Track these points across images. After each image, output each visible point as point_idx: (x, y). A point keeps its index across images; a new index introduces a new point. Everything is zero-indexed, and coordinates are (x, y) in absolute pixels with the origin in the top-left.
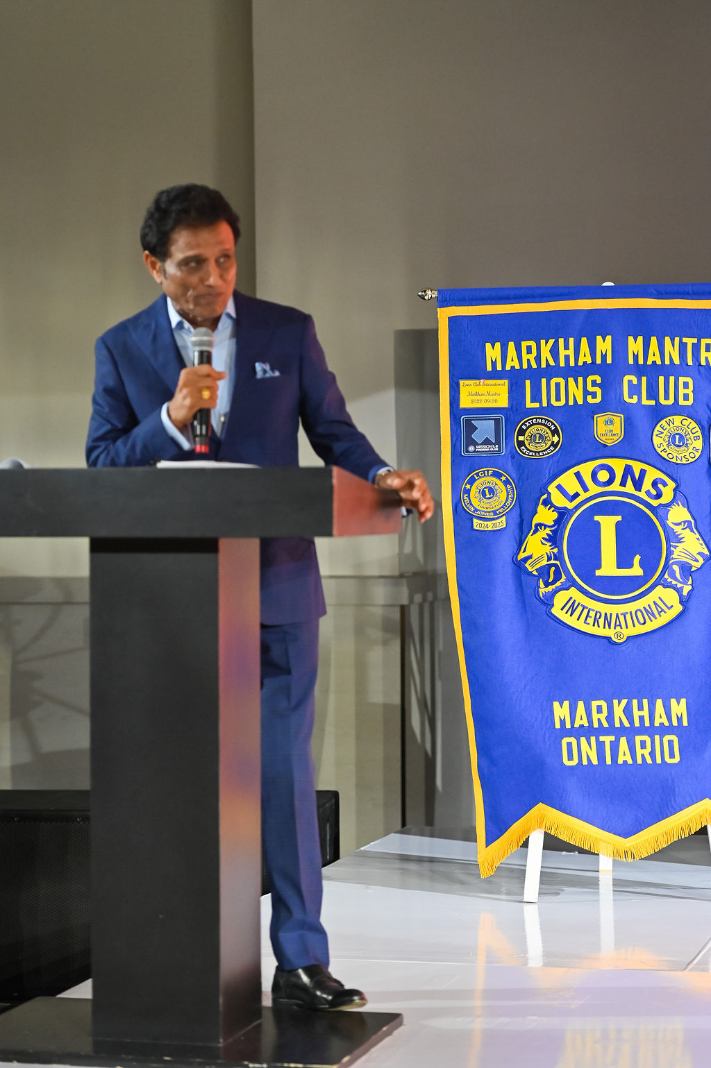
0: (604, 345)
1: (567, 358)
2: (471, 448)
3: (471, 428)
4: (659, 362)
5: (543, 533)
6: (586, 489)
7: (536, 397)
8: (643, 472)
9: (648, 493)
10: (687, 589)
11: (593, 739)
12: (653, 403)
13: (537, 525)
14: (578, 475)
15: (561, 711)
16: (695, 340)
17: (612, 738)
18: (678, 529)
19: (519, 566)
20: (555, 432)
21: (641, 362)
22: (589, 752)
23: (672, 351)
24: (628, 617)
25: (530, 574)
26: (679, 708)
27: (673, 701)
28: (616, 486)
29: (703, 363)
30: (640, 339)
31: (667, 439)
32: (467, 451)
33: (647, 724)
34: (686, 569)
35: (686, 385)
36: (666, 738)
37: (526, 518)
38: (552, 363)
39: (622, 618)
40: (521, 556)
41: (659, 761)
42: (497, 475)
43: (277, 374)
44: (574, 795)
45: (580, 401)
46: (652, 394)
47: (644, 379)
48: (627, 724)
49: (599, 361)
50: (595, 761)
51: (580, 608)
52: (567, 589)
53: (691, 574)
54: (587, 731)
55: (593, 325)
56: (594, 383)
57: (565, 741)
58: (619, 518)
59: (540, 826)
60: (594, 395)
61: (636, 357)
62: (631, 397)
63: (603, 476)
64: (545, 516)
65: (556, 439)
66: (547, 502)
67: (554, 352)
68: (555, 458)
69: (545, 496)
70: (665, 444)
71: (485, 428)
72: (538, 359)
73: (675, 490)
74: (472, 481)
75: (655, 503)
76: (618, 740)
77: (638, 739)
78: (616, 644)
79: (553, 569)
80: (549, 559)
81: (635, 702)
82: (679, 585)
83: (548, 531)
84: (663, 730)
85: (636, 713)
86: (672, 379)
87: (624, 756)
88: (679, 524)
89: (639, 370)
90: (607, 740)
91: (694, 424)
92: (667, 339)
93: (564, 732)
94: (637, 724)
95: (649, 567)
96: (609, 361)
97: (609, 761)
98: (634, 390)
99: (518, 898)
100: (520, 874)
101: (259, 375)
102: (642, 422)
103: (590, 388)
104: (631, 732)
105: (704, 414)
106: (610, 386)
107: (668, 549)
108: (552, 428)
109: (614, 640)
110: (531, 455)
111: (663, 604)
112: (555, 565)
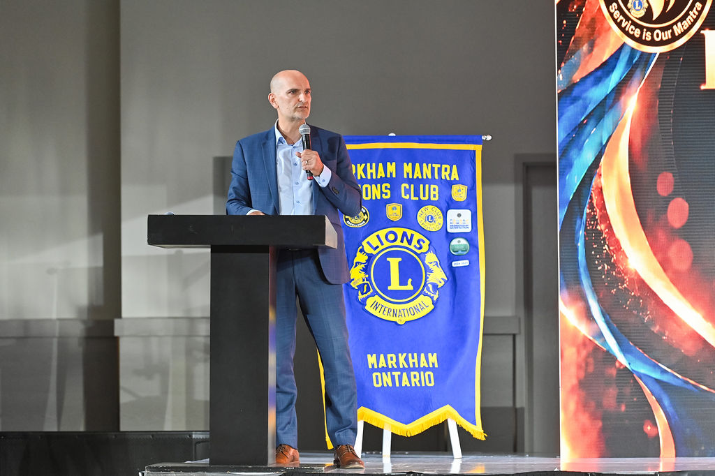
0: (391, 168)
1: (372, 174)
4: (420, 177)
5: (360, 267)
6: (382, 244)
8: (412, 235)
9: (415, 246)
10: (436, 297)
11: (389, 373)
12: (417, 199)
13: (356, 263)
14: (378, 236)
15: (371, 359)
16: (439, 166)
17: (399, 373)
18: (429, 265)
20: (365, 213)
21: (411, 177)
22: (387, 380)
23: (427, 171)
24: (406, 311)
25: (354, 288)
26: (433, 358)
27: (430, 355)
28: (398, 243)
29: (443, 178)
30: (410, 164)
31: (425, 218)
33: (417, 366)
34: (435, 286)
35: (434, 190)
36: (427, 373)
37: (350, 259)
38: (364, 177)
39: (402, 311)
41: (423, 385)
44: (380, 401)
45: (379, 197)
46: (417, 194)
47: (412, 186)
48: (406, 366)
49: (389, 176)
50: (390, 385)
51: (380, 306)
52: (374, 296)
53: (438, 289)
54: (385, 370)
55: (385, 156)
56: (386, 188)
57: (374, 374)
58: (400, 259)
59: (362, 418)
61: (408, 174)
62: (405, 195)
63: (391, 237)
64: (361, 258)
65: (365, 217)
67: (365, 171)
68: (366, 228)
69: (361, 247)
70: (424, 221)
73: (429, 245)
75: (419, 252)
76: (402, 374)
77: (412, 374)
78: (399, 325)
79: (366, 285)
80: (364, 280)
81: (410, 355)
82: (432, 295)
83: (363, 266)
84: (425, 369)
85: (411, 361)
86: (427, 186)
87: (405, 382)
88: (431, 263)
89: (410, 181)
90: (396, 374)
91: (438, 210)
92: (425, 165)
93: (374, 370)
94: (411, 366)
95: (416, 285)
96: (394, 176)
97: (397, 385)
98: (408, 192)
102: (411, 209)
103: (384, 190)
104: (408, 370)
105: (444, 205)
106: (395, 188)
107: (426, 276)
108: (364, 211)
109: (399, 323)
110: (353, 226)
111: (423, 305)
112: (367, 284)
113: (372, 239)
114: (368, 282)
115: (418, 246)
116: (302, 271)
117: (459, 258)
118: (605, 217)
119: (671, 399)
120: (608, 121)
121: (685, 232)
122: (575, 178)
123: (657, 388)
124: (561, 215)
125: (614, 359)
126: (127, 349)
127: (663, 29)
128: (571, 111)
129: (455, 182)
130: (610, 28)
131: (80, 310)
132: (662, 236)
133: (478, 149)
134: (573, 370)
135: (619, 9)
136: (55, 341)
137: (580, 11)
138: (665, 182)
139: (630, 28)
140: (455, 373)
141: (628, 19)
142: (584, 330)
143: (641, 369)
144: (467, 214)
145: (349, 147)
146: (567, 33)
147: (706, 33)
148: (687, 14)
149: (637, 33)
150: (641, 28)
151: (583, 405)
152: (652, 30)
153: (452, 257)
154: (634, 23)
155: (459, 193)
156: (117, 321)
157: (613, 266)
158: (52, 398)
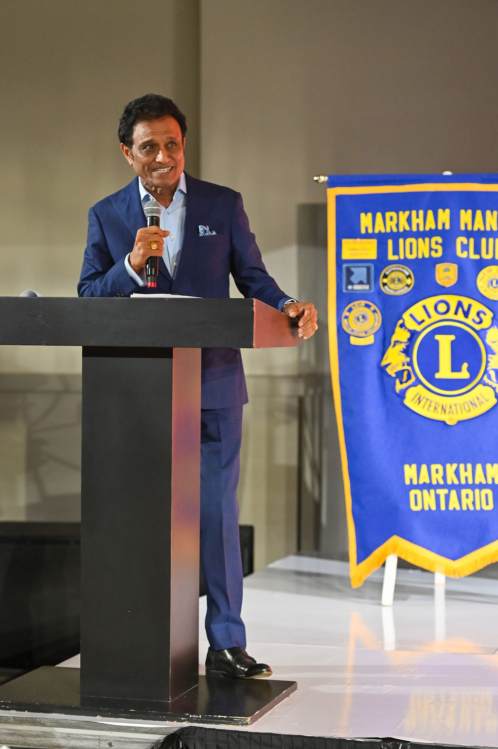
0: (444, 216)
1: (418, 225)
2: (350, 287)
3: (350, 273)
4: (482, 229)
5: (400, 347)
6: (429, 316)
7: (396, 252)
8: (470, 306)
9: (473, 320)
11: (432, 491)
12: (478, 257)
13: (394, 341)
14: (424, 307)
15: (410, 472)
17: (446, 491)
18: (492, 345)
19: (382, 370)
20: (409, 276)
21: (469, 228)
22: (429, 501)
23: (491, 221)
24: (458, 407)
25: (390, 376)
26: (493, 471)
27: (489, 465)
28: (451, 315)
30: (470, 212)
31: (487, 282)
32: (347, 289)
33: (470, 481)
36: (484, 492)
37: (387, 336)
38: (408, 228)
39: (454, 407)
40: (384, 363)
41: (478, 508)
42: (368, 306)
43: (214, 233)
44: (418, 530)
45: (427, 256)
46: (477, 251)
48: (456, 482)
49: (440, 227)
51: (424, 400)
52: (416, 386)
54: (428, 486)
56: (437, 243)
57: (412, 493)
58: (453, 337)
59: (394, 551)
60: (436, 251)
61: (466, 225)
62: (462, 252)
63: (442, 308)
65: (409, 281)
66: (402, 326)
67: (409, 220)
68: (409, 295)
69: (401, 322)
70: (486, 286)
71: (360, 273)
72: (397, 225)
73: (493, 319)
74: (350, 310)
75: (478, 327)
76: (449, 492)
77: (464, 492)
78: (449, 426)
79: (406, 373)
80: (404, 365)
81: (462, 466)
82: (494, 385)
83: (403, 346)
84: (481, 486)
85: (463, 475)
86: (491, 240)
87: (454, 504)
88: (494, 342)
89: (468, 234)
90: (442, 492)
92: (488, 213)
93: (412, 487)
94: (463, 482)
95: (473, 372)
97: (443, 508)
98: (465, 248)
99: (378, 602)
100: (379, 585)
101: (201, 234)
102: (469, 270)
103: (434, 246)
104: (459, 488)
106: (448, 244)
107: (487, 357)
108: (407, 274)
109: (449, 422)
110: (392, 293)
111: (483, 398)
112: (408, 370)
113: (417, 310)
114: (409, 368)
115: (478, 320)
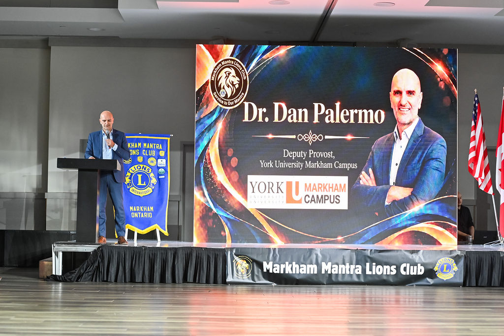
0: (140, 144)
1: (133, 146)
4: (149, 148)
6: (136, 170)
8: (146, 167)
10: (153, 188)
12: (148, 155)
13: (127, 176)
14: (135, 167)
15: (131, 208)
16: (155, 144)
22: (136, 215)
23: (151, 146)
25: (126, 184)
26: (152, 208)
28: (141, 169)
29: (157, 148)
30: (146, 143)
33: (146, 211)
34: (153, 184)
35: (154, 152)
39: (142, 192)
41: (148, 217)
45: (135, 154)
46: (148, 153)
47: (146, 151)
49: (139, 147)
50: (137, 217)
51: (135, 191)
52: (132, 187)
54: (136, 212)
55: (138, 141)
56: (138, 151)
57: (132, 213)
58: (142, 175)
60: (138, 153)
61: (145, 147)
62: (144, 154)
63: (139, 168)
64: (129, 174)
65: (131, 161)
67: (131, 145)
68: (131, 164)
69: (129, 171)
70: (150, 162)
73: (152, 170)
76: (141, 213)
77: (145, 213)
81: (144, 207)
83: (129, 177)
84: (149, 212)
85: (144, 209)
86: (151, 151)
87: (142, 216)
88: (152, 176)
89: (146, 149)
90: (139, 213)
91: (155, 159)
92: (151, 144)
95: (147, 184)
97: (140, 217)
102: (146, 158)
104: (143, 212)
105: (157, 157)
106: (140, 152)
107: (150, 181)
108: (130, 159)
109: (141, 196)
110: (126, 163)
111: (149, 190)
112: (130, 183)
113: (133, 168)
116: (109, 178)
117: (161, 175)
118: (210, 163)
119: (231, 224)
120: (212, 131)
121: (236, 169)
122: (200, 150)
123: (225, 220)
124: (195, 162)
125: (212, 210)
126: (50, 203)
127: (231, 101)
128: (200, 127)
129: (161, 150)
130: (213, 100)
131: (33, 189)
132: (229, 170)
133: (169, 139)
134: (198, 213)
135: (217, 94)
136: (25, 199)
137: (203, 94)
138: (230, 152)
139: (220, 100)
140: (159, 213)
141: (219, 97)
142: (202, 200)
143: (221, 213)
144: (164, 161)
145: (127, 137)
146: (199, 102)
147: (245, 103)
148: (239, 96)
149: (222, 102)
150: (224, 101)
151: (201, 225)
152: (227, 101)
153: (159, 175)
154: (221, 99)
155: (162, 154)
156: (46, 193)
157: (212, 179)
158: (23, 219)
